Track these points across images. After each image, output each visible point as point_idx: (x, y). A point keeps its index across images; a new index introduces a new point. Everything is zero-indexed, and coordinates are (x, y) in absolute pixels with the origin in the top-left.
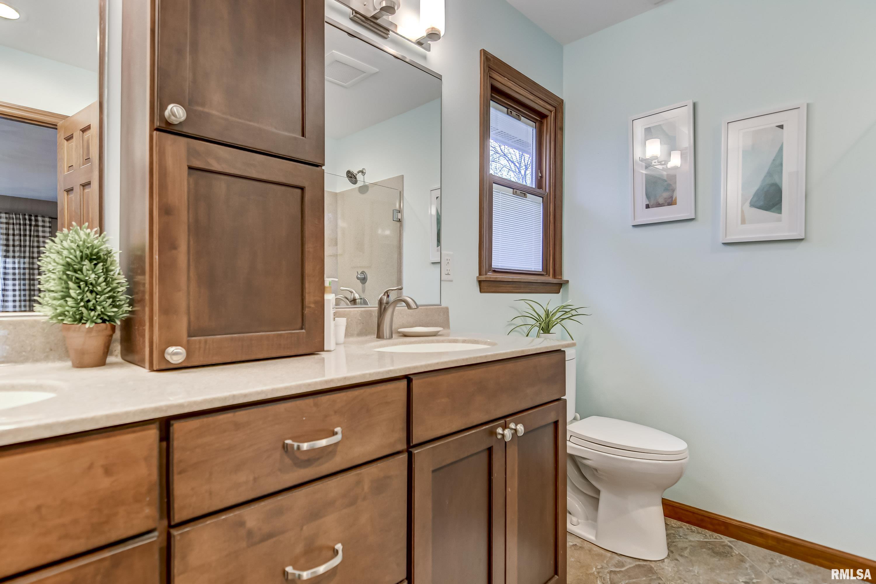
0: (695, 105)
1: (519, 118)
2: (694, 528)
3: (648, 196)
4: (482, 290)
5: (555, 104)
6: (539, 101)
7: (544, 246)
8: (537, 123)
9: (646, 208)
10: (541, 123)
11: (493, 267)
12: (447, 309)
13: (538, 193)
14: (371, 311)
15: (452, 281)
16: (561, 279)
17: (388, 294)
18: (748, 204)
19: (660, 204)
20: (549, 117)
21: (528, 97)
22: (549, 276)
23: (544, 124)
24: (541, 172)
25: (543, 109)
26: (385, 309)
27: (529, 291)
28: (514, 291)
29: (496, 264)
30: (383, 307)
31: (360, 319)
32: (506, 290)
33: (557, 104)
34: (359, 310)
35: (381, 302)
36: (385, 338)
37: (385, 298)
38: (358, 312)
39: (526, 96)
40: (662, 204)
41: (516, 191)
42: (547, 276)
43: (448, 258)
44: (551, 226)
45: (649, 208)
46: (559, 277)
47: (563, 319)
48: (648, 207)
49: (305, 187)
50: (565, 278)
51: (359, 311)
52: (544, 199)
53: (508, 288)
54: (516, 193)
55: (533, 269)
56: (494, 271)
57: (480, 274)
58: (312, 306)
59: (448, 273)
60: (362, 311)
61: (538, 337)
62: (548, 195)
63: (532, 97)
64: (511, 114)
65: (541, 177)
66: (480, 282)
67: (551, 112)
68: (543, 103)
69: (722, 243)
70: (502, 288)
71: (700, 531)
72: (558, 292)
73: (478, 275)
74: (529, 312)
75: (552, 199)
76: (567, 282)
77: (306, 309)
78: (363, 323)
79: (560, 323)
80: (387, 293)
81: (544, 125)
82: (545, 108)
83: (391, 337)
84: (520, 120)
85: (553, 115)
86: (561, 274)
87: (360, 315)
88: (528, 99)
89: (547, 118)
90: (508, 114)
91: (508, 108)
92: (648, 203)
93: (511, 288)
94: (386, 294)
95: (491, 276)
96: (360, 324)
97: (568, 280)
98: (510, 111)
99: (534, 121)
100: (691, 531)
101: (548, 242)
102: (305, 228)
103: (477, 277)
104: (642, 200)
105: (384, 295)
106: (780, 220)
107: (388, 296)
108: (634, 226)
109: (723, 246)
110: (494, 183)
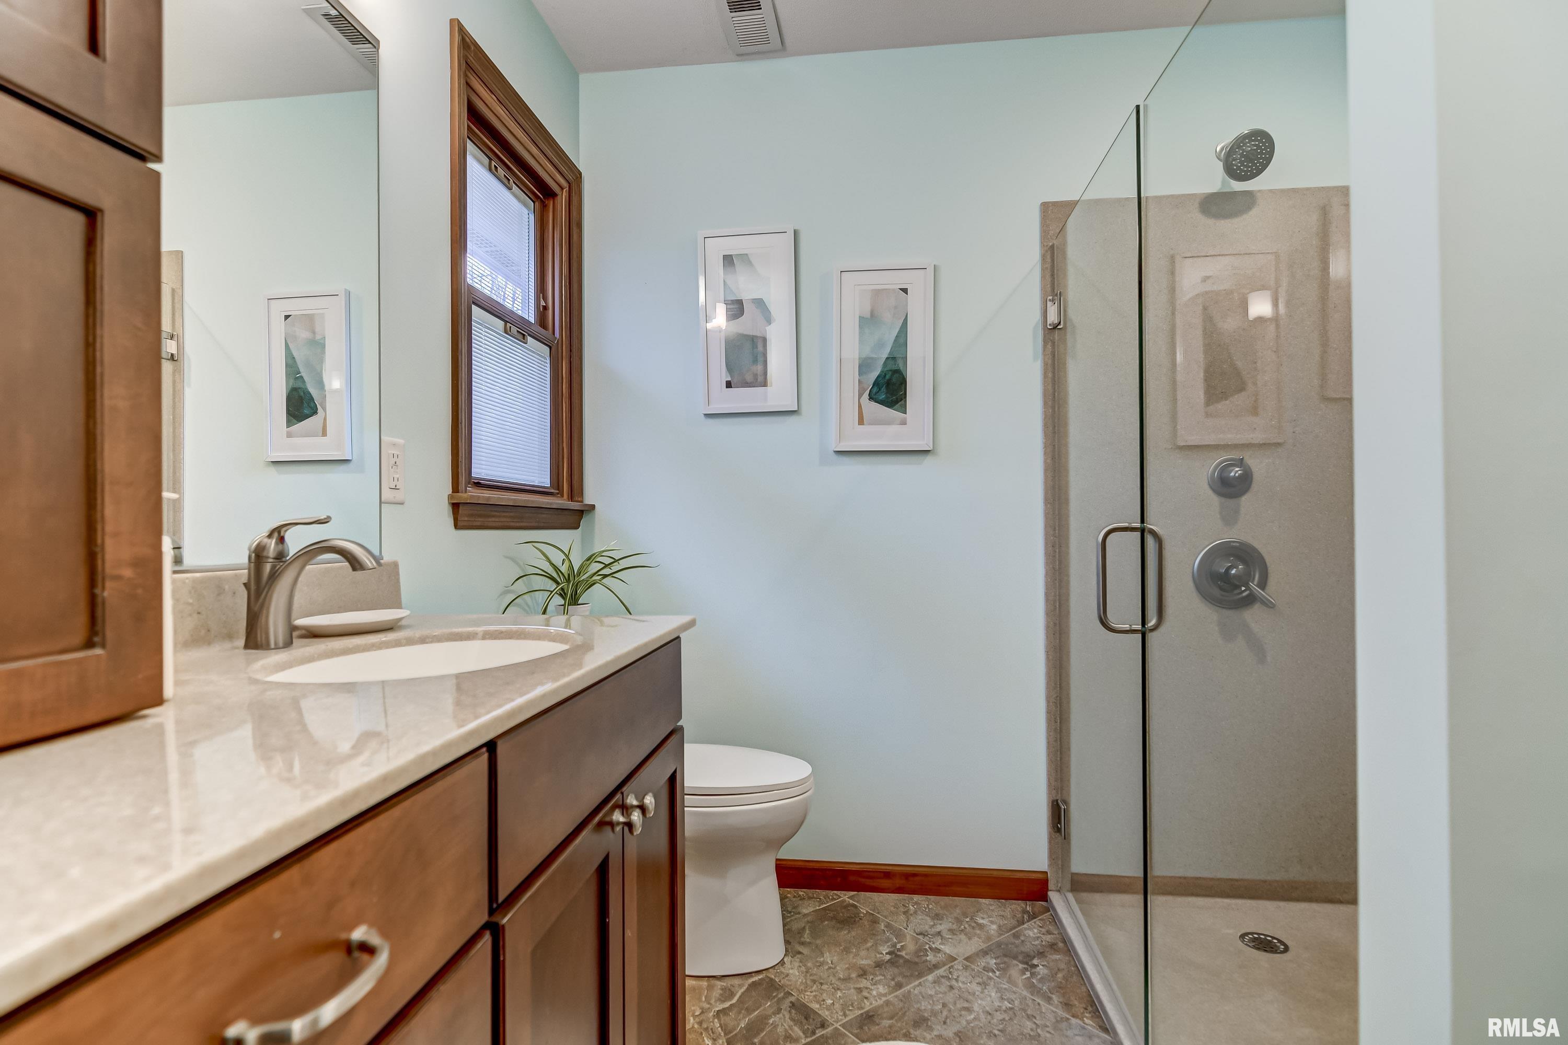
0: (796, 233)
1: (509, 184)
2: (801, 892)
3: (730, 368)
4: (460, 524)
5: (570, 177)
6: (545, 161)
7: (554, 439)
8: (537, 203)
9: (727, 388)
10: (544, 206)
11: (473, 476)
12: (395, 565)
13: (544, 338)
14: (220, 579)
15: (402, 504)
16: (582, 502)
17: (282, 534)
18: (866, 395)
19: (747, 383)
20: (559, 197)
21: (529, 148)
22: (562, 496)
23: (549, 207)
24: (545, 299)
25: (552, 180)
26: (274, 576)
27: (536, 524)
28: (512, 524)
29: (482, 468)
30: (268, 568)
31: (191, 601)
32: (500, 524)
33: (573, 179)
34: (187, 578)
35: (258, 555)
36: (273, 646)
37: (272, 544)
38: (184, 583)
39: (526, 145)
40: (751, 383)
41: (510, 327)
42: (559, 495)
43: (396, 453)
44: (565, 403)
45: (731, 387)
46: (579, 499)
47: (605, 576)
48: (729, 385)
49: (101, 211)
50: (588, 500)
51: (187, 581)
52: (553, 349)
53: (502, 520)
54: (510, 331)
55: (537, 482)
56: (478, 484)
57: (456, 489)
58: (128, 573)
59: (396, 486)
60: (195, 581)
61: (567, 614)
62: (558, 344)
63: (535, 150)
64: (497, 171)
65: (545, 308)
66: (455, 506)
67: (562, 189)
68: (552, 169)
69: (834, 451)
70: (493, 519)
71: (811, 895)
72: (577, 527)
73: (450, 491)
74: (538, 567)
75: (566, 352)
76: (593, 507)
77: (108, 584)
78: (199, 613)
79: (599, 583)
80: (279, 533)
81: (549, 212)
82: (553, 179)
83: (288, 644)
84: (510, 189)
85: (566, 196)
86: (581, 493)
87: (190, 592)
88: (529, 151)
89: (555, 198)
90: (490, 170)
91: (490, 159)
92: (729, 379)
93: (508, 520)
94: (276, 535)
95: (473, 494)
96: (190, 615)
97: (594, 505)
98: (495, 166)
99: (534, 198)
100: (799, 898)
101: (560, 432)
102: (102, 337)
103: (450, 497)
104: (720, 374)
105: (270, 536)
106: (904, 423)
107: (281, 540)
108: (707, 416)
109: (835, 457)
110: (474, 303)
